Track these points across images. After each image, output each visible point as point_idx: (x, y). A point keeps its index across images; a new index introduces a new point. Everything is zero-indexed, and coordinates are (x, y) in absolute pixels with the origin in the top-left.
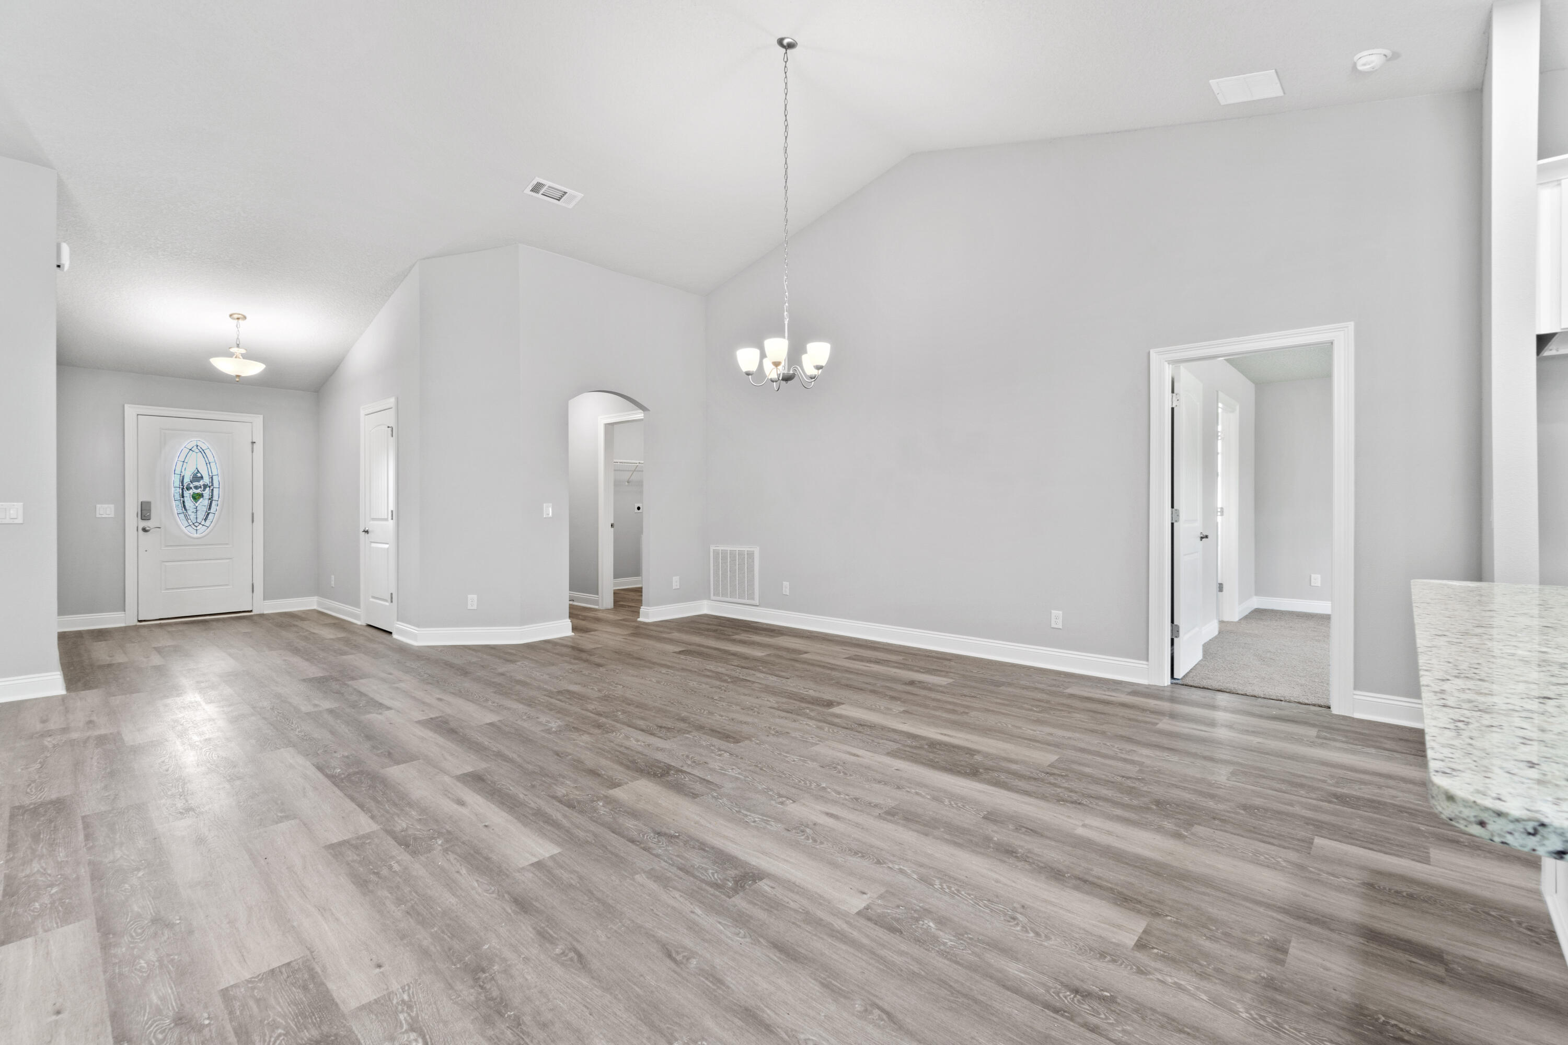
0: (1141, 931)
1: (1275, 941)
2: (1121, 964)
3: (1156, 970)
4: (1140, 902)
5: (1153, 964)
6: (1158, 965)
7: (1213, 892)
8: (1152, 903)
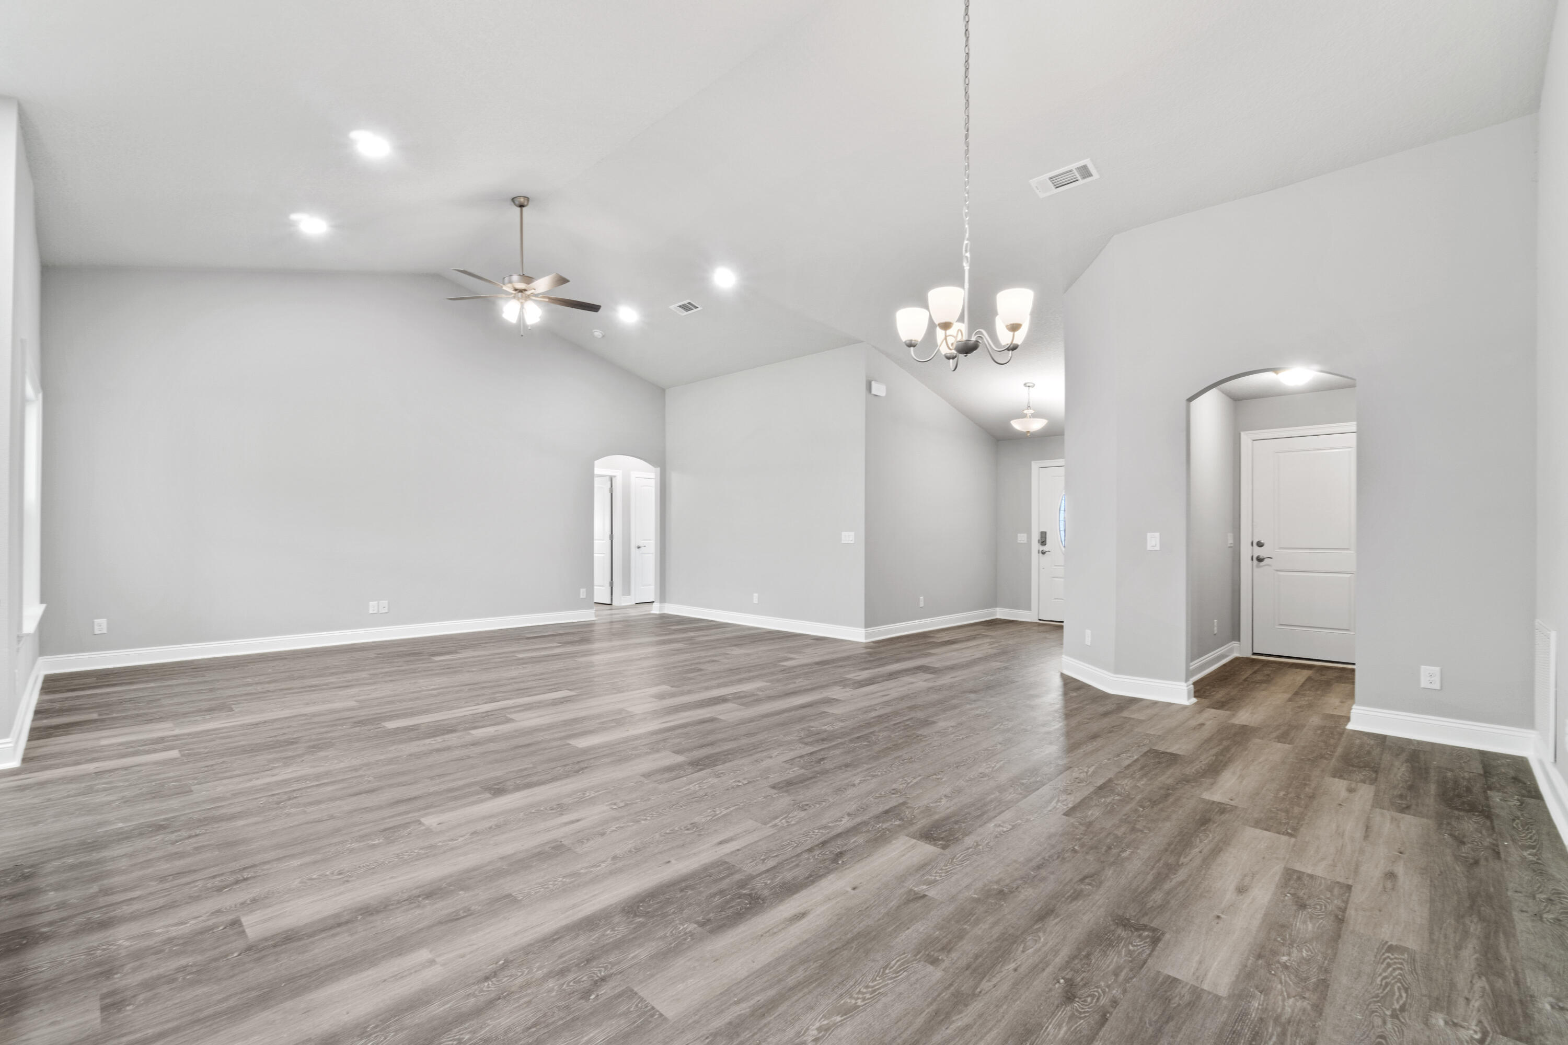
0: (247, 930)
1: (119, 1011)
4: (275, 946)
8: (263, 953)
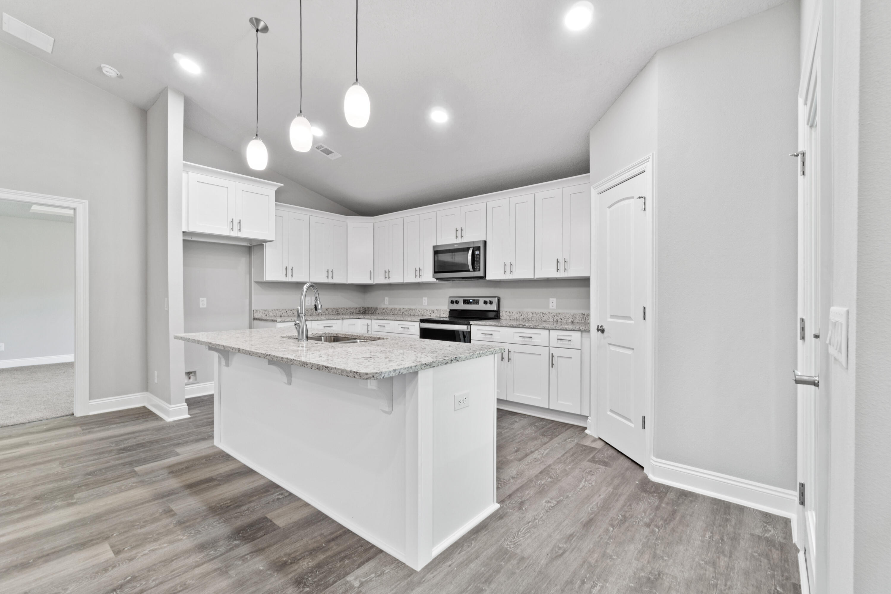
2: (119, 565)
3: (136, 554)
5: (132, 553)
6: (134, 552)
7: (120, 513)
